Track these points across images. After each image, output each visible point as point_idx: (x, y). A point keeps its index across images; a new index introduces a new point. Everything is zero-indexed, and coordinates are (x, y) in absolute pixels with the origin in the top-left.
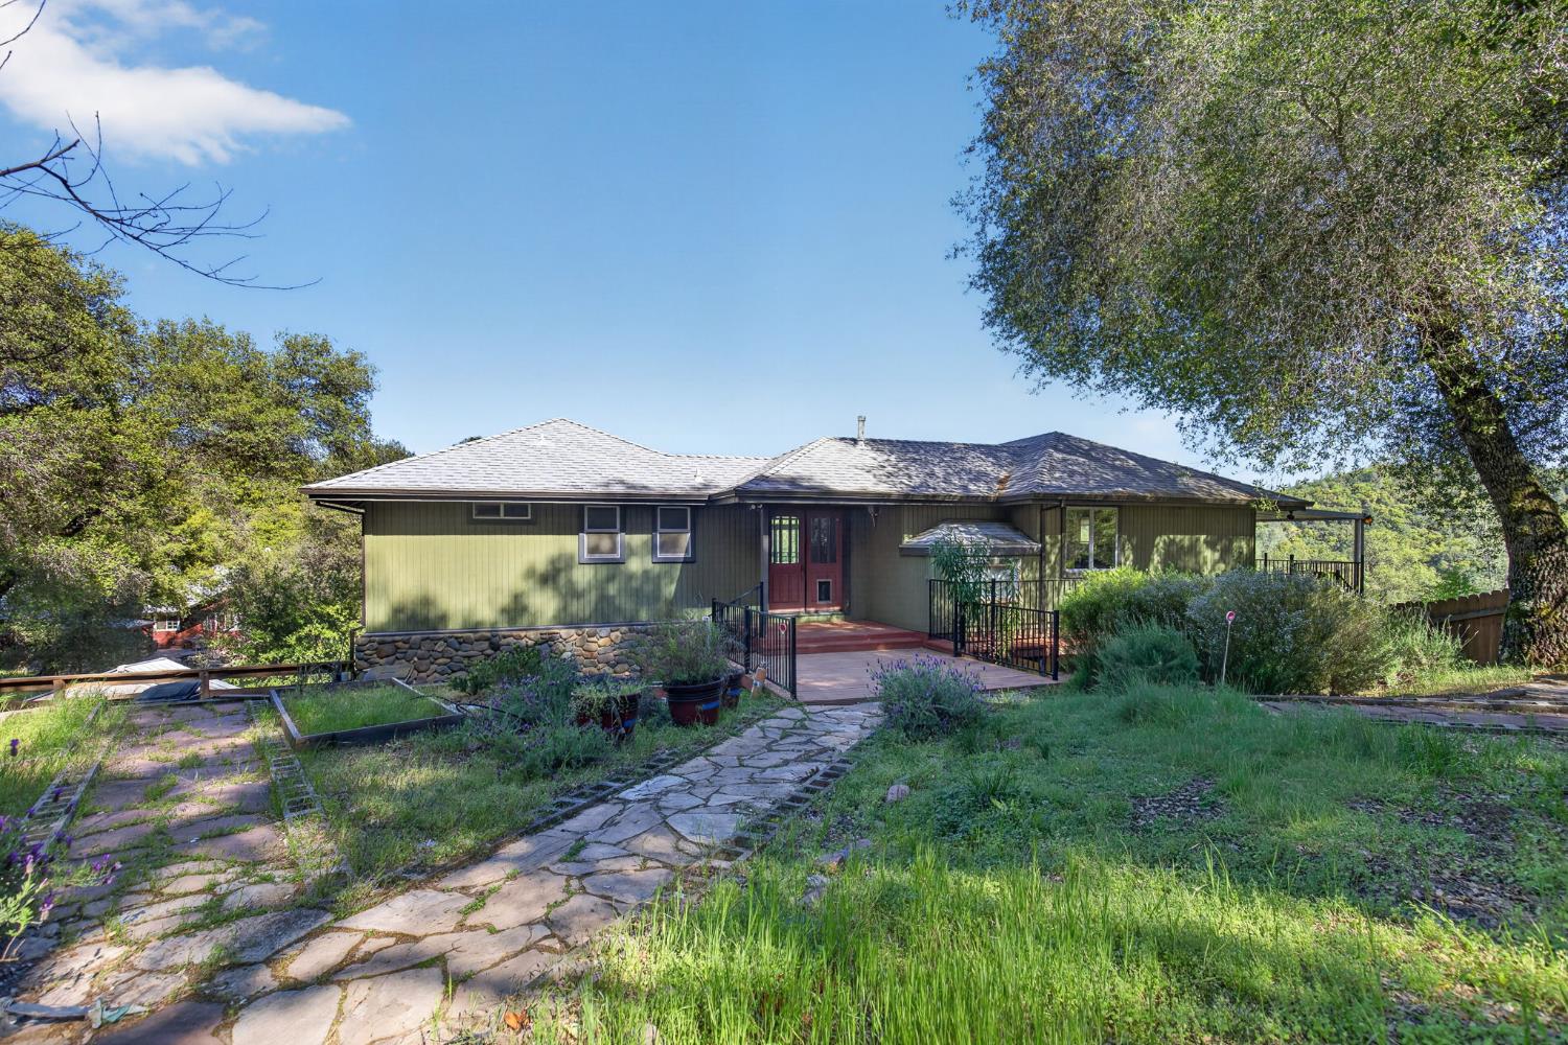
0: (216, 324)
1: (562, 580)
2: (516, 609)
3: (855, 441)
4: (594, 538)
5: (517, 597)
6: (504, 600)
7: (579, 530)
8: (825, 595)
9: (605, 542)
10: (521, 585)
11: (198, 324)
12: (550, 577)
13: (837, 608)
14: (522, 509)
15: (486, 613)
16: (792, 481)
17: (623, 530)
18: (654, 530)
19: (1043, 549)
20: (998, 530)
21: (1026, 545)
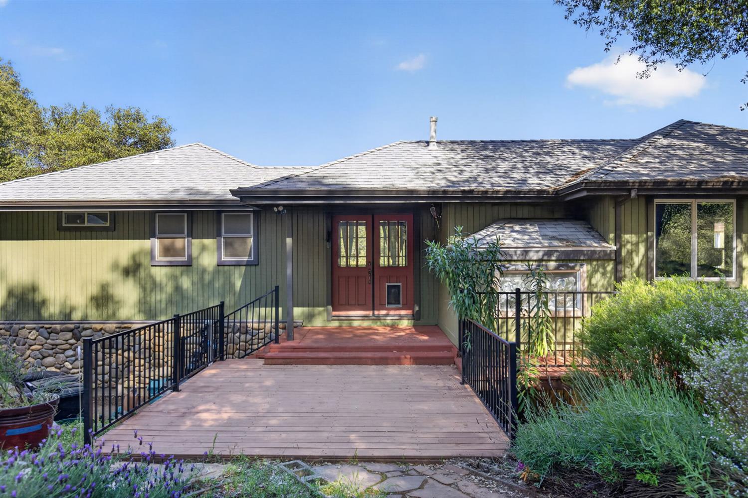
1: (142, 273)
2: (103, 299)
3: (428, 143)
4: (167, 242)
5: (104, 287)
6: (94, 290)
7: (152, 235)
8: (394, 298)
9: (179, 243)
10: (109, 277)
12: (131, 270)
13: (409, 312)
15: (80, 302)
16: (318, 181)
17: (191, 235)
18: (219, 235)
19: (618, 252)
20: (565, 230)
21: (595, 246)
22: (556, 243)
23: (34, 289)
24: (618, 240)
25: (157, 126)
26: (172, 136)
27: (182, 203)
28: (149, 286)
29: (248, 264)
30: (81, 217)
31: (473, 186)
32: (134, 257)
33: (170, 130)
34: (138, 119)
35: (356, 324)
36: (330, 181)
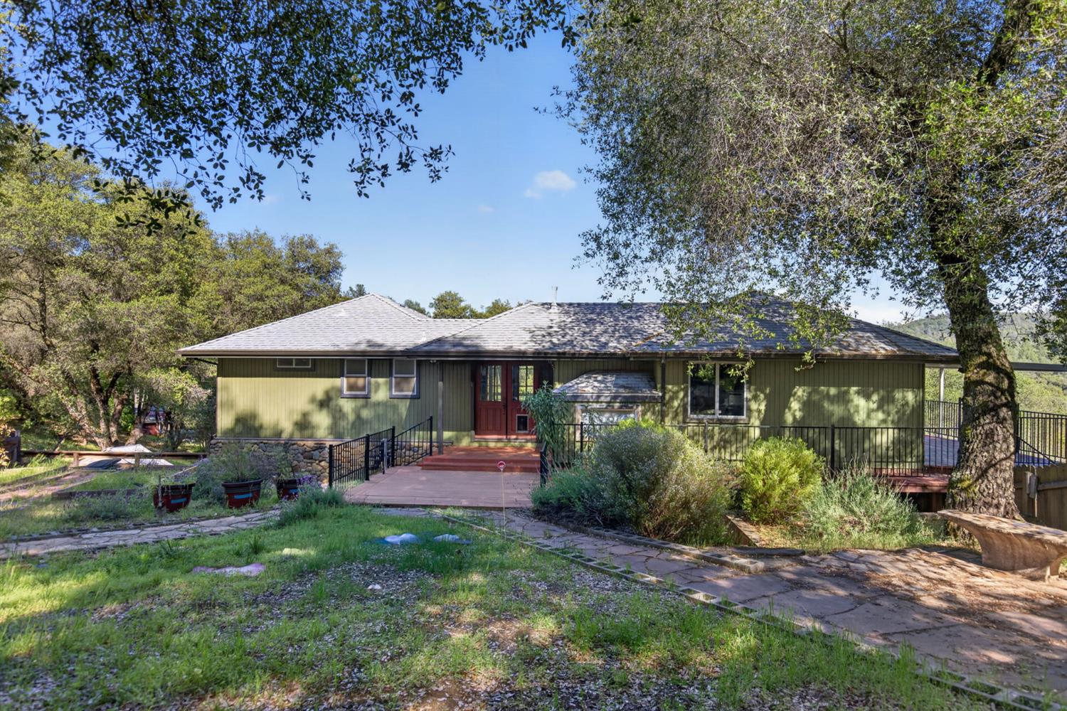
0: (262, 232)
1: (333, 404)
2: (304, 424)
4: (352, 380)
5: (305, 415)
6: (297, 417)
7: (341, 375)
8: (522, 427)
9: (360, 382)
10: (308, 407)
11: (252, 233)
12: (325, 403)
13: (532, 437)
14: (305, 362)
15: (287, 427)
17: (370, 375)
18: (390, 375)
19: (663, 397)
20: (631, 380)
21: (647, 393)
22: (621, 390)
23: (254, 416)
24: (663, 389)
25: (329, 252)
26: (343, 261)
27: (363, 353)
28: (337, 415)
29: (412, 398)
30: (289, 362)
31: (568, 349)
32: (327, 393)
33: (340, 255)
34: (311, 245)
35: (492, 445)
36: (468, 342)
